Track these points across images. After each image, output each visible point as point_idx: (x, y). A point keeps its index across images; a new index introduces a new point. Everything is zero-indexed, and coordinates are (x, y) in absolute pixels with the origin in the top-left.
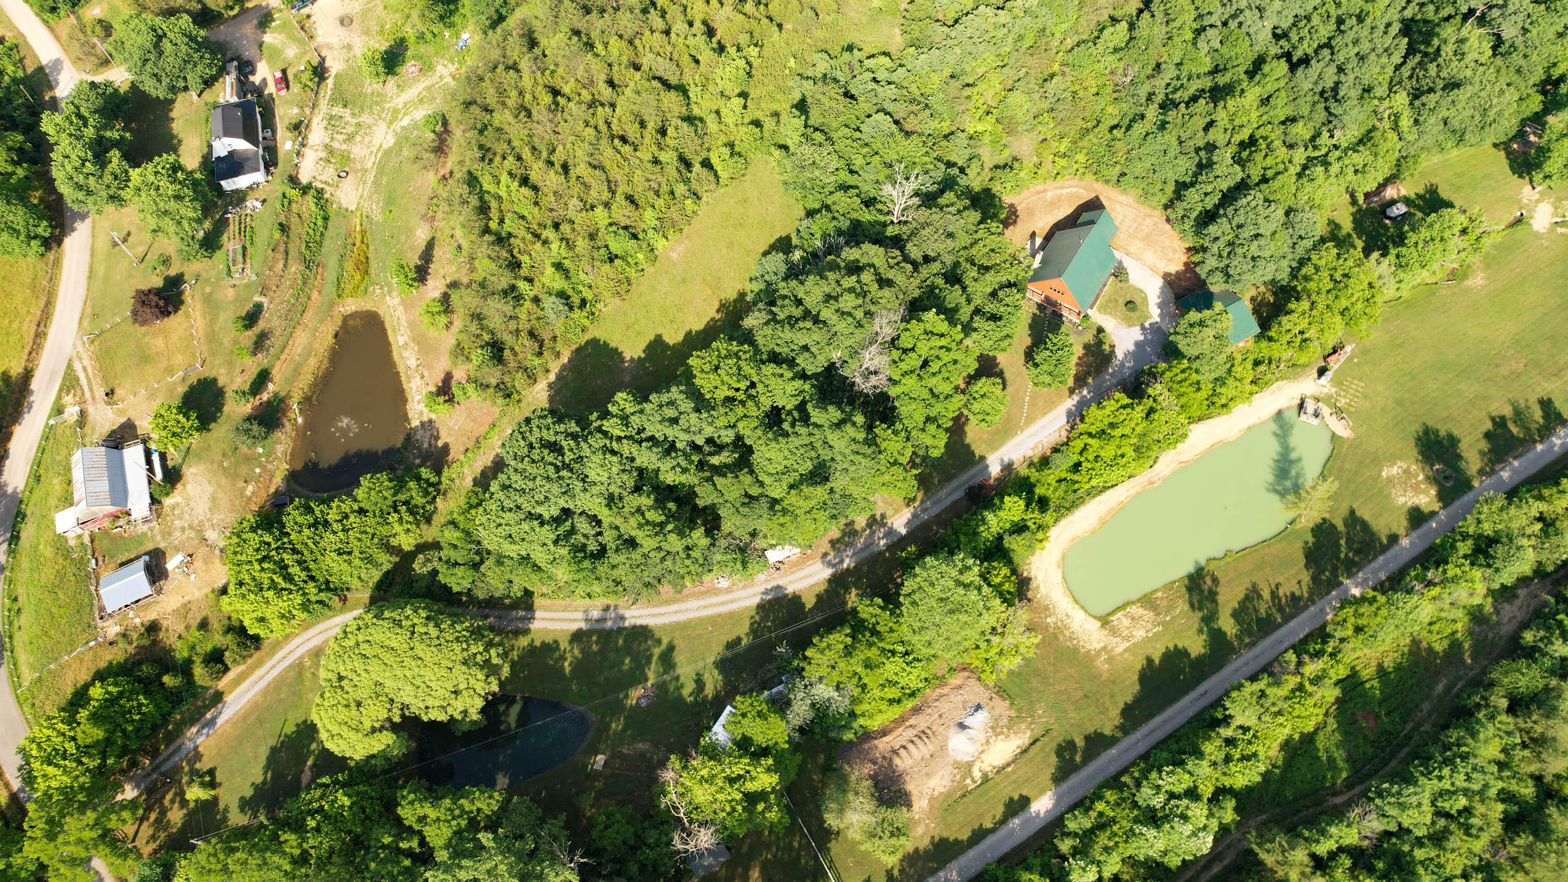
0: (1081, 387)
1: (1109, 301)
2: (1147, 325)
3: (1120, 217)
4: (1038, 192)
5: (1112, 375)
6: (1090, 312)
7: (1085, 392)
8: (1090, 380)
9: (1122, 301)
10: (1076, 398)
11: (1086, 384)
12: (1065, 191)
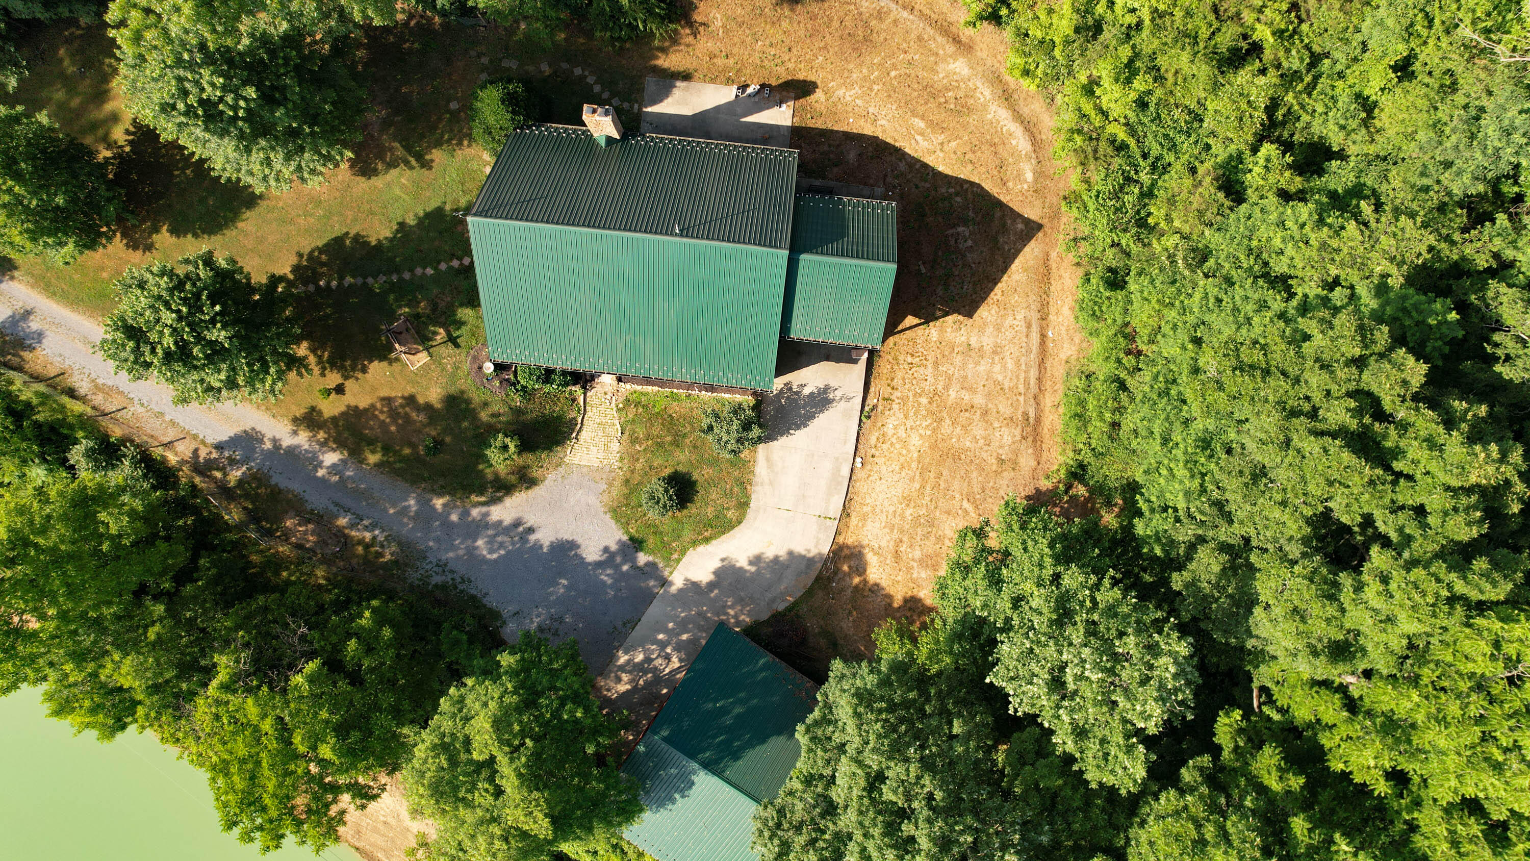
0: (341, 444)
1: (670, 422)
2: (643, 558)
3: (988, 341)
4: (946, 30)
5: (426, 515)
6: (607, 380)
7: (331, 458)
8: (373, 458)
9: (682, 460)
10: (303, 439)
11: (355, 453)
12: (1000, 115)
